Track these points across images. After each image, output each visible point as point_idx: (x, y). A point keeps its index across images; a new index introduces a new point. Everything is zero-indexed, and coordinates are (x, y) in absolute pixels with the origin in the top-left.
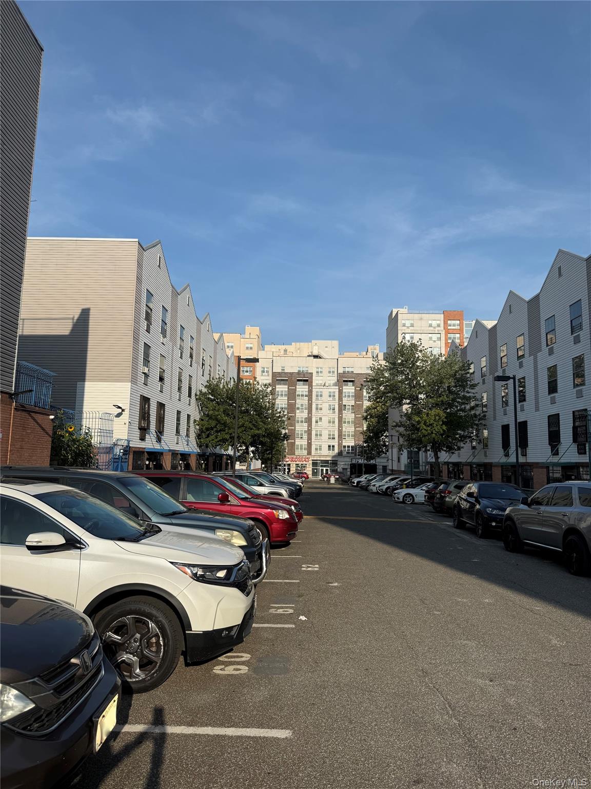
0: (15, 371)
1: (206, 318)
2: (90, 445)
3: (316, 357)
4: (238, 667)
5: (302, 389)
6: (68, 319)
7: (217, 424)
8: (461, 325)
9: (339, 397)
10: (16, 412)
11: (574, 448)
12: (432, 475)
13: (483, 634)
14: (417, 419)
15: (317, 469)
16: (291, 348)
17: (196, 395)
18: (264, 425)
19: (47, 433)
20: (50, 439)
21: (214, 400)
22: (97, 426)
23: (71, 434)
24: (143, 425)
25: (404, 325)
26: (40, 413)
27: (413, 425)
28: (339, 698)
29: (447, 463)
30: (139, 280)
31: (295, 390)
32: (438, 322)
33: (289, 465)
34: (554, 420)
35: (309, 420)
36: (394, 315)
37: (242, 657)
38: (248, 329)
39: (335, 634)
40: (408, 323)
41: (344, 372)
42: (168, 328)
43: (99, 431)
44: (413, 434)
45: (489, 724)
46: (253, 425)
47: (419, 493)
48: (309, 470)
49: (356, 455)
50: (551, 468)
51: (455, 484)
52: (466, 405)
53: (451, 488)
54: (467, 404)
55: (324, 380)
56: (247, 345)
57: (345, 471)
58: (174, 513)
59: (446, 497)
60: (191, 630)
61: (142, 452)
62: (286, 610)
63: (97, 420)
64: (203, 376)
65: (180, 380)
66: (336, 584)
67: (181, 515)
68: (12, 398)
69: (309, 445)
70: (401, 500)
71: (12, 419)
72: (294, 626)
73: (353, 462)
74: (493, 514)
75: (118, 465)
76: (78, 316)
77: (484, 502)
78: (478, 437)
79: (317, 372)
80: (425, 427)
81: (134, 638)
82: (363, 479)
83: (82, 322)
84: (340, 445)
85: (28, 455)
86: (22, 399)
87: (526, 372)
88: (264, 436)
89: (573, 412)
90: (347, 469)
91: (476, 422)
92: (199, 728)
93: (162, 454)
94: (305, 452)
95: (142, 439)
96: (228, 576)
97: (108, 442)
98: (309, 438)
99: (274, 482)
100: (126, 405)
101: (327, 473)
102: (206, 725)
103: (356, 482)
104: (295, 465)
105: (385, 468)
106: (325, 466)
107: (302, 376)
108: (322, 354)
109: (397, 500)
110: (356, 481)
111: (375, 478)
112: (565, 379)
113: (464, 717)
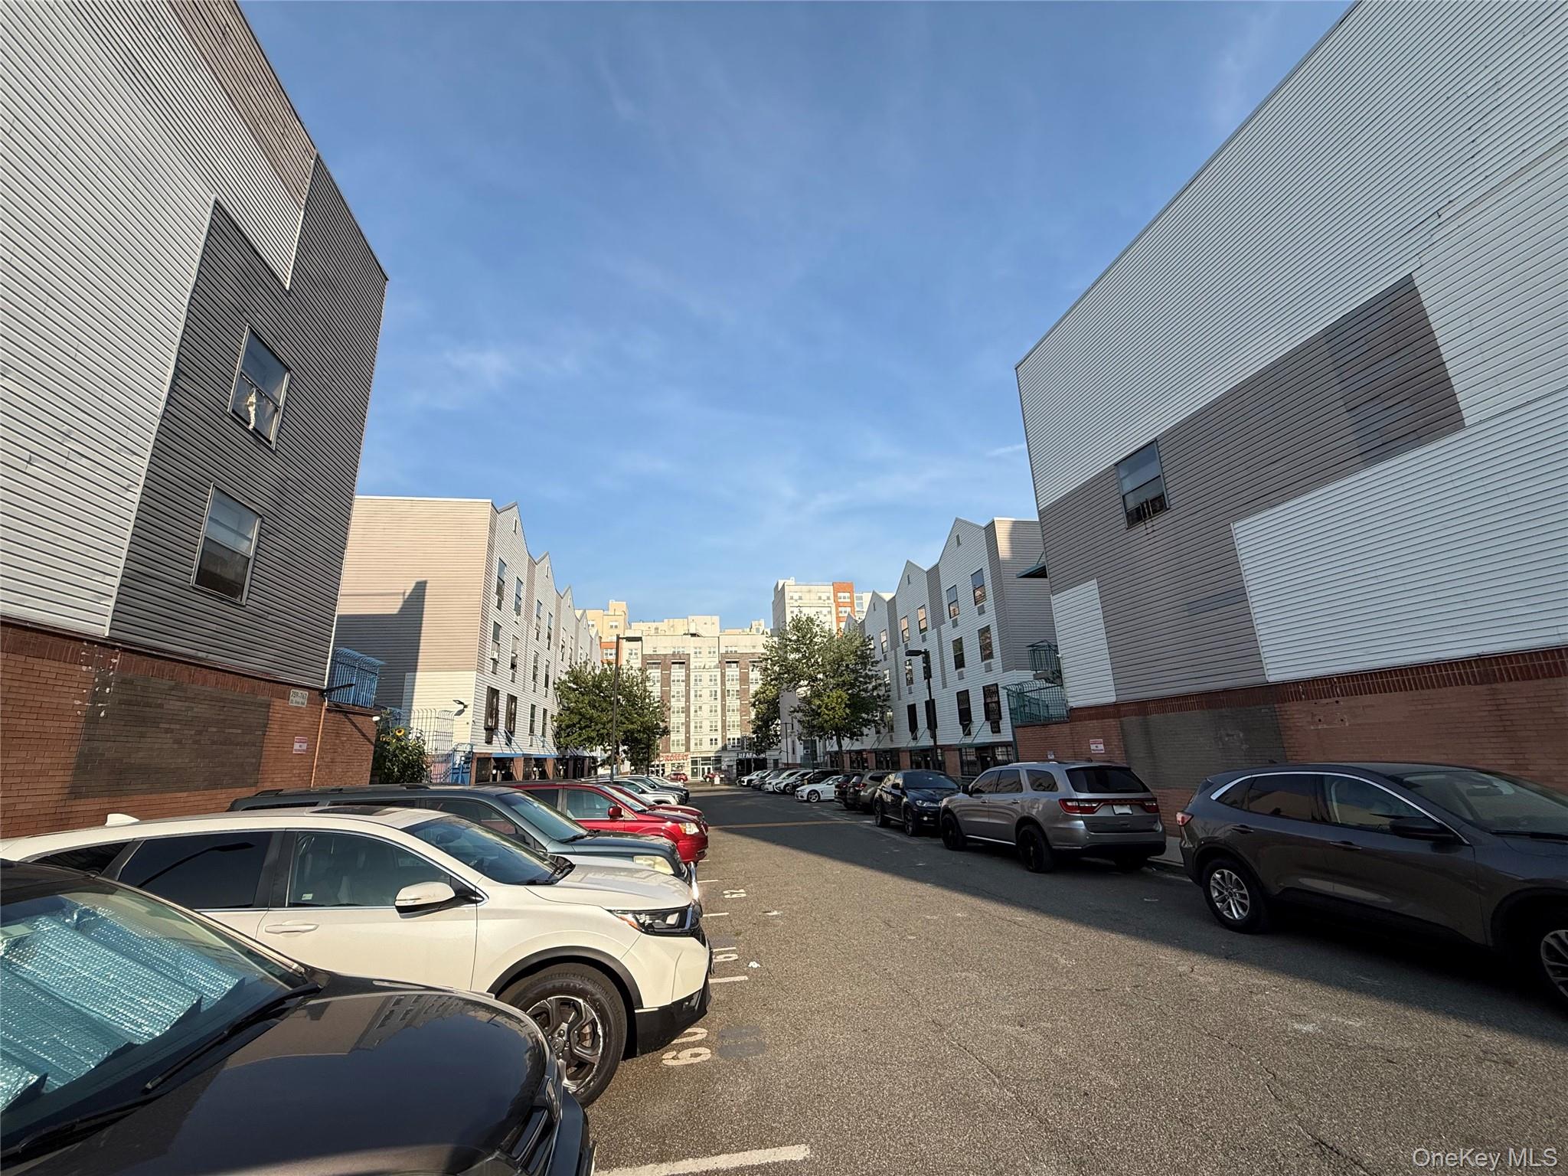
0: (329, 660)
1: (567, 592)
2: (422, 753)
3: (693, 635)
4: (696, 1050)
5: (677, 673)
6: (397, 594)
7: (581, 720)
8: (851, 597)
9: (721, 681)
10: (327, 714)
11: (988, 726)
12: (832, 766)
13: (978, 961)
14: (818, 702)
15: (697, 768)
16: (663, 626)
17: (554, 683)
18: (639, 718)
19: (369, 740)
20: (372, 747)
21: (577, 689)
22: (432, 727)
23: (399, 739)
24: (490, 724)
25: (792, 598)
26: (362, 714)
27: (813, 710)
28: (849, 1081)
29: (850, 752)
30: (491, 547)
31: (670, 674)
32: (828, 594)
33: (663, 765)
34: (963, 697)
35: (686, 710)
36: (780, 587)
37: (696, 1034)
38: (612, 603)
39: (803, 983)
40: (796, 596)
41: (727, 652)
42: (523, 604)
43: (435, 733)
44: (812, 720)
45: (1051, 1091)
46: (626, 718)
47: (827, 789)
48: (687, 771)
49: (743, 749)
50: (964, 750)
51: (870, 775)
52: (868, 685)
53: (866, 779)
54: (869, 683)
55: (704, 661)
56: (611, 624)
57: (730, 768)
58: (575, 838)
59: (860, 791)
60: (642, 1008)
61: (487, 758)
62: (727, 955)
63: (433, 720)
64: (562, 660)
65: (535, 667)
66: (775, 913)
67: (582, 840)
68: (323, 696)
69: (688, 739)
70: (805, 798)
71: (321, 723)
72: (747, 978)
73: (739, 757)
74: (924, 807)
75: (457, 778)
76: (410, 591)
77: (912, 793)
78: (883, 721)
79: (696, 653)
80: (827, 712)
81: (559, 1029)
82: (755, 776)
83: (417, 596)
84: (724, 737)
85: (340, 770)
86: (338, 697)
87: (931, 645)
88: (639, 731)
89: (984, 687)
90: (732, 766)
91: (880, 703)
92: (676, 1163)
93: (512, 759)
94: (683, 749)
95: (489, 742)
96: (682, 922)
97: (447, 748)
98: (688, 732)
99: (654, 787)
100: (469, 701)
101: (709, 772)
102: (684, 1157)
103: (746, 781)
104: (670, 765)
105: (776, 762)
106: (706, 764)
107: (678, 658)
108: (700, 632)
109: (800, 798)
110: (746, 779)
111: (769, 775)
112: (972, 652)
113: (1017, 1085)
